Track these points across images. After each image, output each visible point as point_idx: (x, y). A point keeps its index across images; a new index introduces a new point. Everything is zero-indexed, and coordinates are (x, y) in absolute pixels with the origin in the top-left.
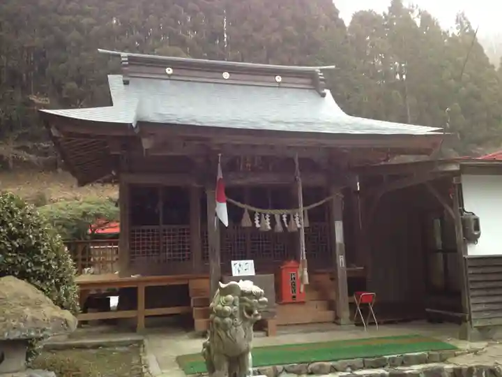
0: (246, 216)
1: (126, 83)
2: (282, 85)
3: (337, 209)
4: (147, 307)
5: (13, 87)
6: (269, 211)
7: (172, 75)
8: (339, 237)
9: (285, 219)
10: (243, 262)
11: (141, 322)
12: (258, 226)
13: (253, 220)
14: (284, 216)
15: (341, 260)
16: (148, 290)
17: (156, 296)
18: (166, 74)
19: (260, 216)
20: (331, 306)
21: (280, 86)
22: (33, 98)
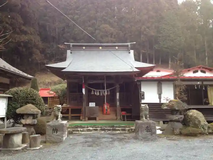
0: (93, 91)
1: (71, 53)
2: (118, 50)
3: (118, 90)
4: (72, 113)
5: (53, 42)
6: (98, 90)
7: (84, 49)
8: (118, 97)
9: (103, 92)
10: (92, 103)
11: (70, 117)
12: (96, 94)
13: (94, 92)
14: (103, 91)
15: (118, 103)
16: (72, 110)
17: (73, 111)
18: (83, 49)
19: (96, 92)
20: (116, 115)
21: (117, 50)
22: (60, 46)
